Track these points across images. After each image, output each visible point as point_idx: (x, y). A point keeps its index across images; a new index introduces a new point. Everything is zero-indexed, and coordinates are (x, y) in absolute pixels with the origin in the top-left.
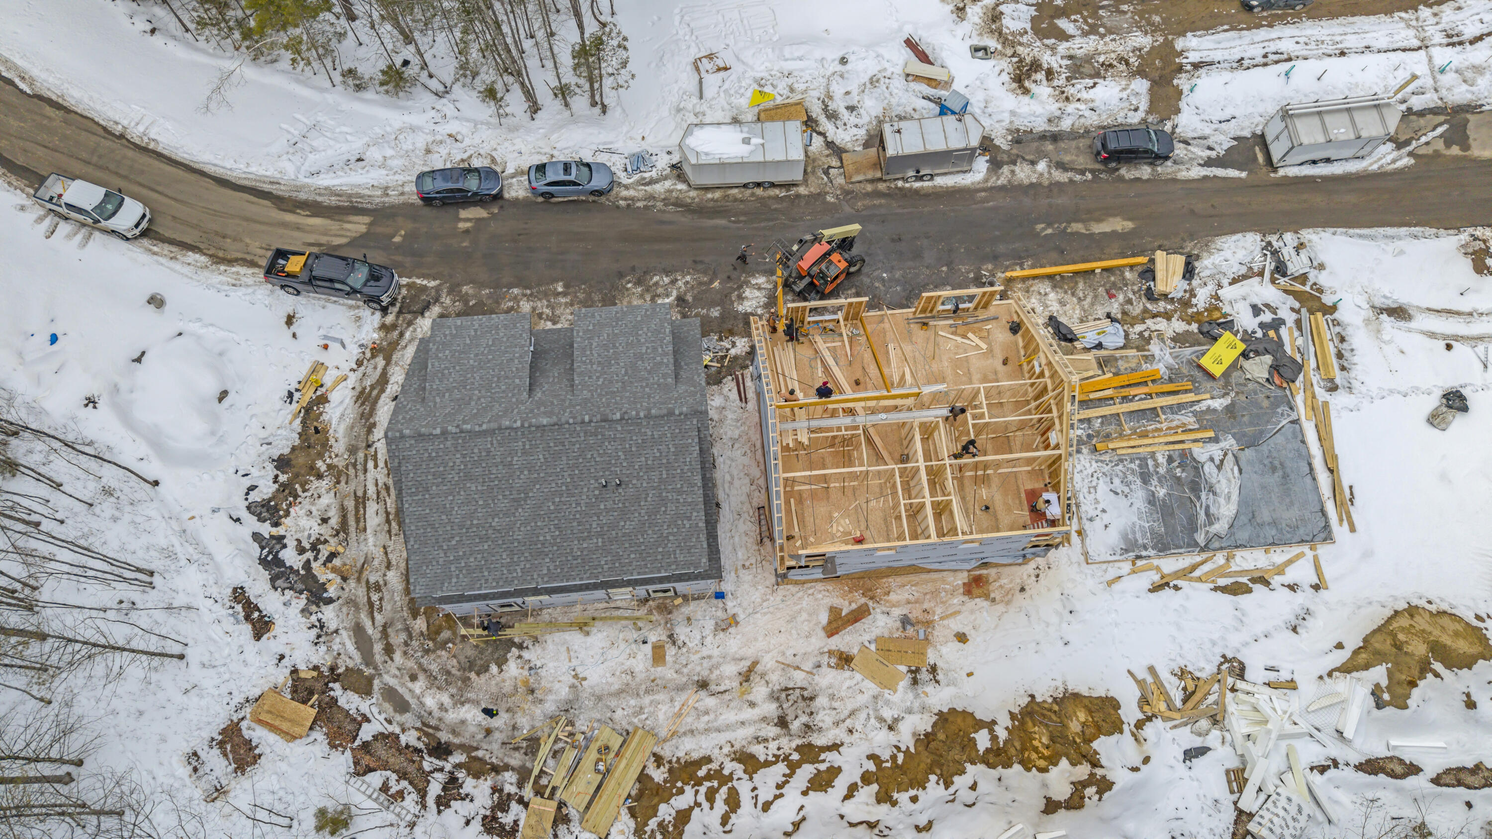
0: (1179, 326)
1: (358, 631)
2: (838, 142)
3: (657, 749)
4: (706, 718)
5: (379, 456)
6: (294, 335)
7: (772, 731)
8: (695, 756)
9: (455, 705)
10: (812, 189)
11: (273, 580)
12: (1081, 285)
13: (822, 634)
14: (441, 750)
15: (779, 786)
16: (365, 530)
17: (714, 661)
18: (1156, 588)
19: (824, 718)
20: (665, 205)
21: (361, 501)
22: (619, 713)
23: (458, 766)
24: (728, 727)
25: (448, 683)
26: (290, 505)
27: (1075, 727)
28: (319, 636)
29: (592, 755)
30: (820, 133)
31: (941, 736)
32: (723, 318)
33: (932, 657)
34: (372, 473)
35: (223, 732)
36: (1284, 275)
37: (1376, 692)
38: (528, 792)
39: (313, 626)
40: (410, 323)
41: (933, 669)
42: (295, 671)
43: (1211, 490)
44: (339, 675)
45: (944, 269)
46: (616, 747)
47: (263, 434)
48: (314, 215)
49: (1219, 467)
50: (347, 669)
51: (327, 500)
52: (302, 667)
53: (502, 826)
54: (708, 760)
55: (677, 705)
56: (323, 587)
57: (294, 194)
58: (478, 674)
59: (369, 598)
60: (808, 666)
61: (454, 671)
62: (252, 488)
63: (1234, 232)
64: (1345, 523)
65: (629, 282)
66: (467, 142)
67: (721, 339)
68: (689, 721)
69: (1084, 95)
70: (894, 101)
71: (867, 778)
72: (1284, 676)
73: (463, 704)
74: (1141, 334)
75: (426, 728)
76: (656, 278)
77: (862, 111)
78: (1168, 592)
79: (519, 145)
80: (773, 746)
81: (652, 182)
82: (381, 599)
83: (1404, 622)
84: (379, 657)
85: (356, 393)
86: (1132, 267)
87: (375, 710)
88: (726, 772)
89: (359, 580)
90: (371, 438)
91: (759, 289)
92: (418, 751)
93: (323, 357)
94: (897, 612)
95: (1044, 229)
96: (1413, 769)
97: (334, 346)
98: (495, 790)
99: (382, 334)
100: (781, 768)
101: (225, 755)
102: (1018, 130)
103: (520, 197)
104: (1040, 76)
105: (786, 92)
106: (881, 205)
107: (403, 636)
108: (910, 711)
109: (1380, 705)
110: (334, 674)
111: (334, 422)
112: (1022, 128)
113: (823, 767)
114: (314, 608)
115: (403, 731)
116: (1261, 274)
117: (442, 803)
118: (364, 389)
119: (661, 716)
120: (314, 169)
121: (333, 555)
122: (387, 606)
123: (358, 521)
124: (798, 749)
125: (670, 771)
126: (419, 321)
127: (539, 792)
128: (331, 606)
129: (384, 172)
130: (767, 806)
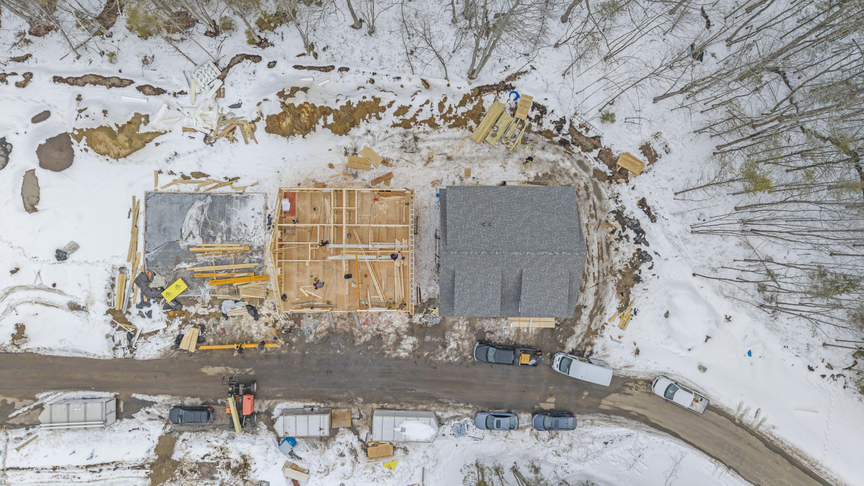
0: (192, 310)
1: (600, 198)
2: (352, 434)
3: (471, 134)
4: (449, 144)
5: (592, 278)
6: (635, 344)
7: (421, 136)
8: (455, 129)
9: (557, 161)
10: (370, 406)
11: (639, 224)
12: (238, 337)
13: (394, 174)
14: (564, 143)
15: (421, 110)
16: (598, 243)
17: (444, 168)
18: (236, 179)
19: (398, 139)
20: (448, 403)
21: (600, 257)
22: (487, 150)
23: (556, 136)
24: (440, 139)
25: (560, 171)
26: (633, 259)
27: (288, 120)
28: (617, 197)
29: (499, 134)
30: (361, 440)
31: (348, 124)
32: (424, 335)
33: (346, 159)
34: (596, 270)
35: (656, 161)
36: (129, 333)
37: (147, 121)
38: (527, 122)
39: (620, 202)
40: (579, 346)
41: (346, 154)
42: (627, 182)
43: (198, 222)
44: (608, 179)
45: (307, 353)
46: (489, 136)
47: (647, 294)
48: (628, 411)
49: (191, 233)
50: (604, 182)
51: (616, 259)
52: (624, 184)
53: (538, 109)
54: (450, 127)
55: (461, 151)
56: (617, 218)
57: (639, 424)
58: (547, 173)
59: (595, 212)
60: (402, 161)
61: (558, 176)
62: (651, 268)
63: (149, 361)
64: (137, 200)
65: (470, 359)
66: (550, 450)
67: (427, 323)
68: (457, 144)
69: (212, 450)
70: (318, 457)
71: (383, 109)
72: (187, 134)
73: (554, 161)
74: (213, 307)
75: (570, 153)
76: (456, 360)
77: (336, 453)
78: (230, 177)
79: (523, 446)
80: (421, 129)
81: (454, 418)
82: (590, 211)
83: (123, 152)
84: (591, 185)
85: (604, 312)
86: (209, 344)
87: (592, 163)
88: (443, 120)
89: (600, 221)
90: (597, 288)
91: (404, 349)
92: (574, 144)
93: (621, 332)
94: (359, 180)
95: (250, 371)
96: (140, 88)
97: (615, 337)
98: (541, 125)
99: (592, 341)
100: (419, 119)
101: (654, 151)
102: (252, 433)
103: (523, 414)
104: (234, 465)
105: (377, 468)
106: (334, 394)
107: (580, 193)
108: (360, 137)
109: (147, 116)
110: (610, 179)
111: (614, 298)
112: (250, 435)
113: (401, 117)
114: (620, 209)
115: (580, 153)
116: (141, 335)
117: (563, 121)
118: (600, 314)
119: (468, 147)
120: (629, 438)
121: (613, 232)
122: (587, 207)
123: (602, 248)
124: (411, 127)
125: (466, 124)
126: (575, 347)
127: (522, 122)
128: (612, 210)
129: (593, 434)
130: (427, 102)
